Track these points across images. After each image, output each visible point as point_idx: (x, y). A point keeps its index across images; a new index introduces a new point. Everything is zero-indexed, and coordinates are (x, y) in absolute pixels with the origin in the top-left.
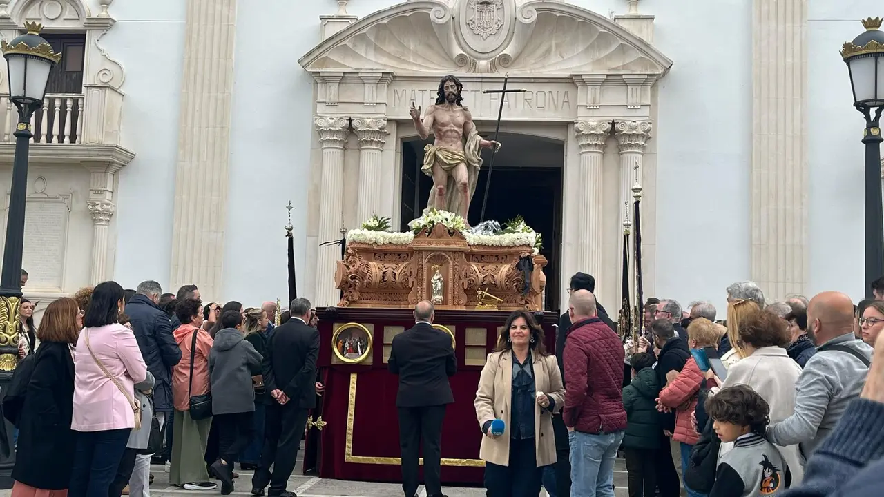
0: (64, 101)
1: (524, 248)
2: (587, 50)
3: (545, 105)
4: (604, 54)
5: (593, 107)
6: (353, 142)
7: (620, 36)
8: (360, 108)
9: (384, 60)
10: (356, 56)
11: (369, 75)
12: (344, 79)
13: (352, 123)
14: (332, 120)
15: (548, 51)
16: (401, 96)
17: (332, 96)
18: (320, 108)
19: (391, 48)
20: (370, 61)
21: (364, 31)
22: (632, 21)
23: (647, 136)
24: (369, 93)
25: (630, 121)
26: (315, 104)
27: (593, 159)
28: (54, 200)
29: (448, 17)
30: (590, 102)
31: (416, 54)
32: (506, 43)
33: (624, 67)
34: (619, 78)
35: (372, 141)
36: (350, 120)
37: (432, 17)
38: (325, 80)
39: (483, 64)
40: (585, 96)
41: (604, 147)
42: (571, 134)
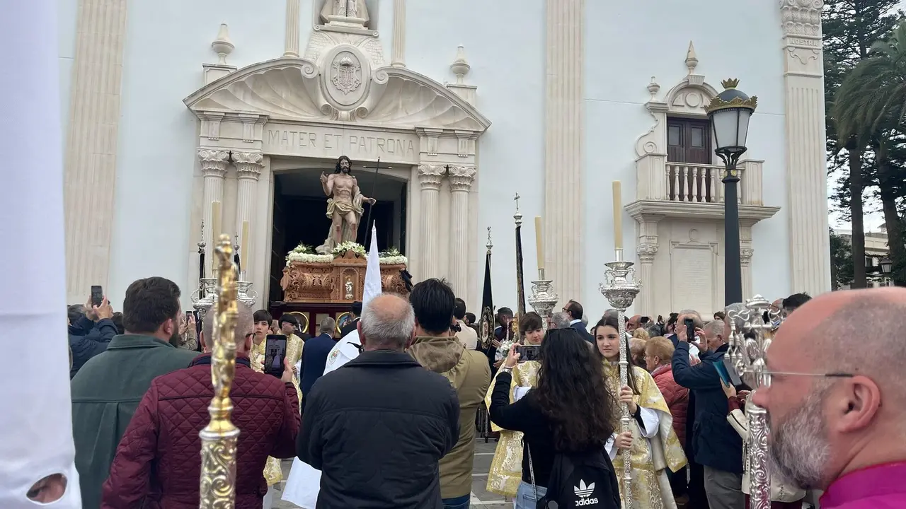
1: (402, 266)
2: (426, 110)
3: (394, 149)
4: (440, 113)
5: (433, 154)
6: (232, 172)
7: (451, 99)
8: (240, 144)
9: (260, 105)
10: (235, 100)
11: (249, 116)
12: (225, 118)
13: (232, 155)
14: (215, 152)
15: (396, 108)
16: (275, 135)
17: (213, 133)
18: (203, 142)
19: (266, 96)
20: (248, 106)
21: (243, 79)
22: (460, 89)
23: (471, 179)
24: (247, 131)
25: (461, 167)
26: (199, 138)
27: (431, 194)
29: (315, 74)
30: (430, 150)
31: (288, 103)
32: (363, 99)
33: (455, 124)
34: (453, 132)
35: (249, 172)
36: (230, 154)
37: (303, 73)
38: (207, 118)
39: (344, 114)
40: (426, 144)
41: (439, 185)
42: (414, 174)
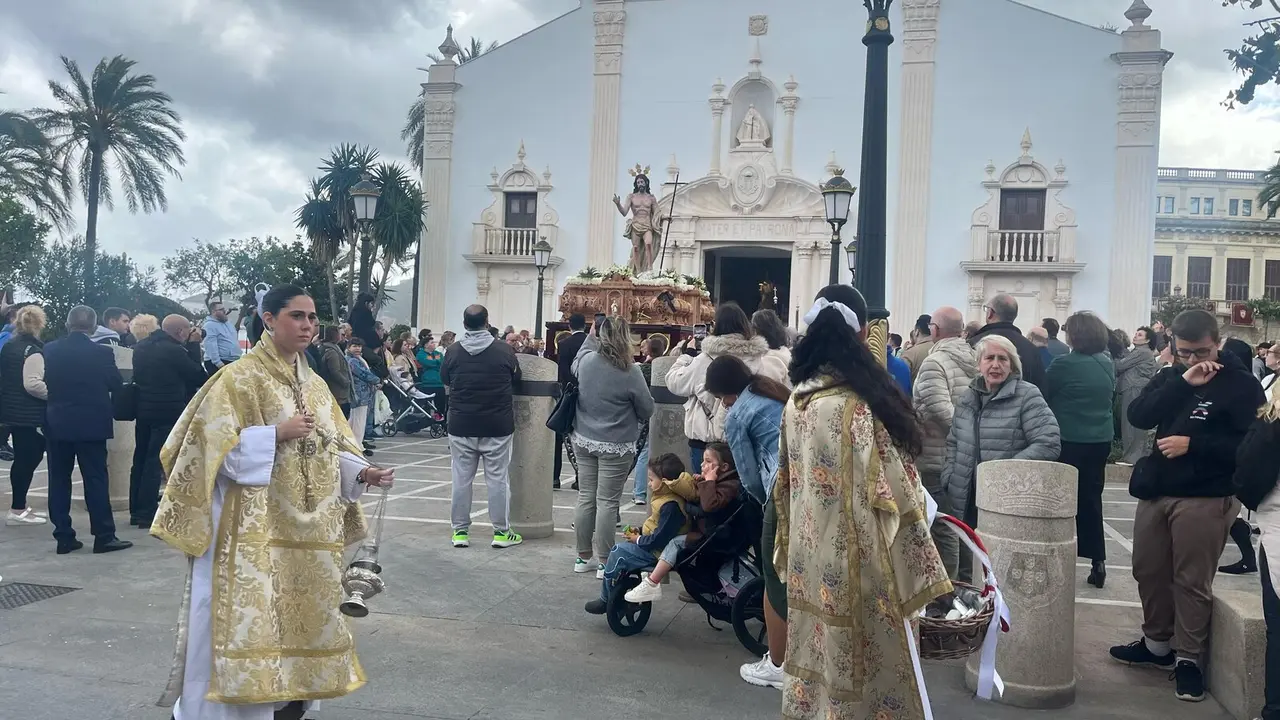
0: (522, 232)
2: (803, 201)
3: (780, 232)
4: (813, 204)
5: (806, 233)
6: (677, 253)
8: (682, 235)
9: (695, 207)
10: (680, 206)
11: (688, 217)
12: (673, 219)
13: (677, 243)
15: (783, 202)
16: (703, 228)
19: (698, 202)
20: (688, 209)
21: (683, 193)
24: (686, 226)
25: (825, 242)
28: (524, 284)
29: (728, 184)
30: (804, 231)
31: (712, 205)
32: (760, 198)
34: (820, 218)
35: (687, 253)
37: (720, 184)
39: (747, 209)
40: (802, 227)
41: (811, 255)
42: (795, 248)
